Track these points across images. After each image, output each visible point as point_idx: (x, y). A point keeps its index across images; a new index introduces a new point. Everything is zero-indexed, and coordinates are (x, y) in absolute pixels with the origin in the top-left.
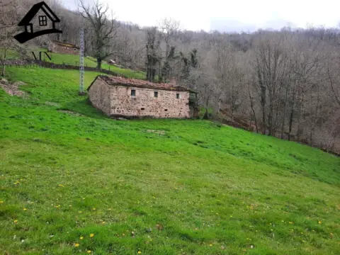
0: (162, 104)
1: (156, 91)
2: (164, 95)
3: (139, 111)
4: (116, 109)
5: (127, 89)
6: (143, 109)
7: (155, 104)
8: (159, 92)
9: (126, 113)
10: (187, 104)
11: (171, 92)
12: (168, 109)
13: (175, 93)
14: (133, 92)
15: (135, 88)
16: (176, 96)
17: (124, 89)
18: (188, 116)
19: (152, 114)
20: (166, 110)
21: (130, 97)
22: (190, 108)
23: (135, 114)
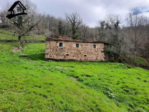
0: (82, 51)
1: (77, 43)
2: (83, 46)
3: (65, 56)
4: (49, 55)
5: (57, 42)
6: (68, 55)
7: (76, 52)
8: (80, 44)
9: (55, 57)
10: (102, 52)
11: (89, 44)
12: (87, 55)
13: (92, 44)
14: (61, 45)
15: (62, 42)
16: (93, 46)
17: (55, 42)
18: (103, 60)
19: (75, 58)
20: (85, 56)
21: (59, 47)
22: (105, 55)
23: (62, 58)
